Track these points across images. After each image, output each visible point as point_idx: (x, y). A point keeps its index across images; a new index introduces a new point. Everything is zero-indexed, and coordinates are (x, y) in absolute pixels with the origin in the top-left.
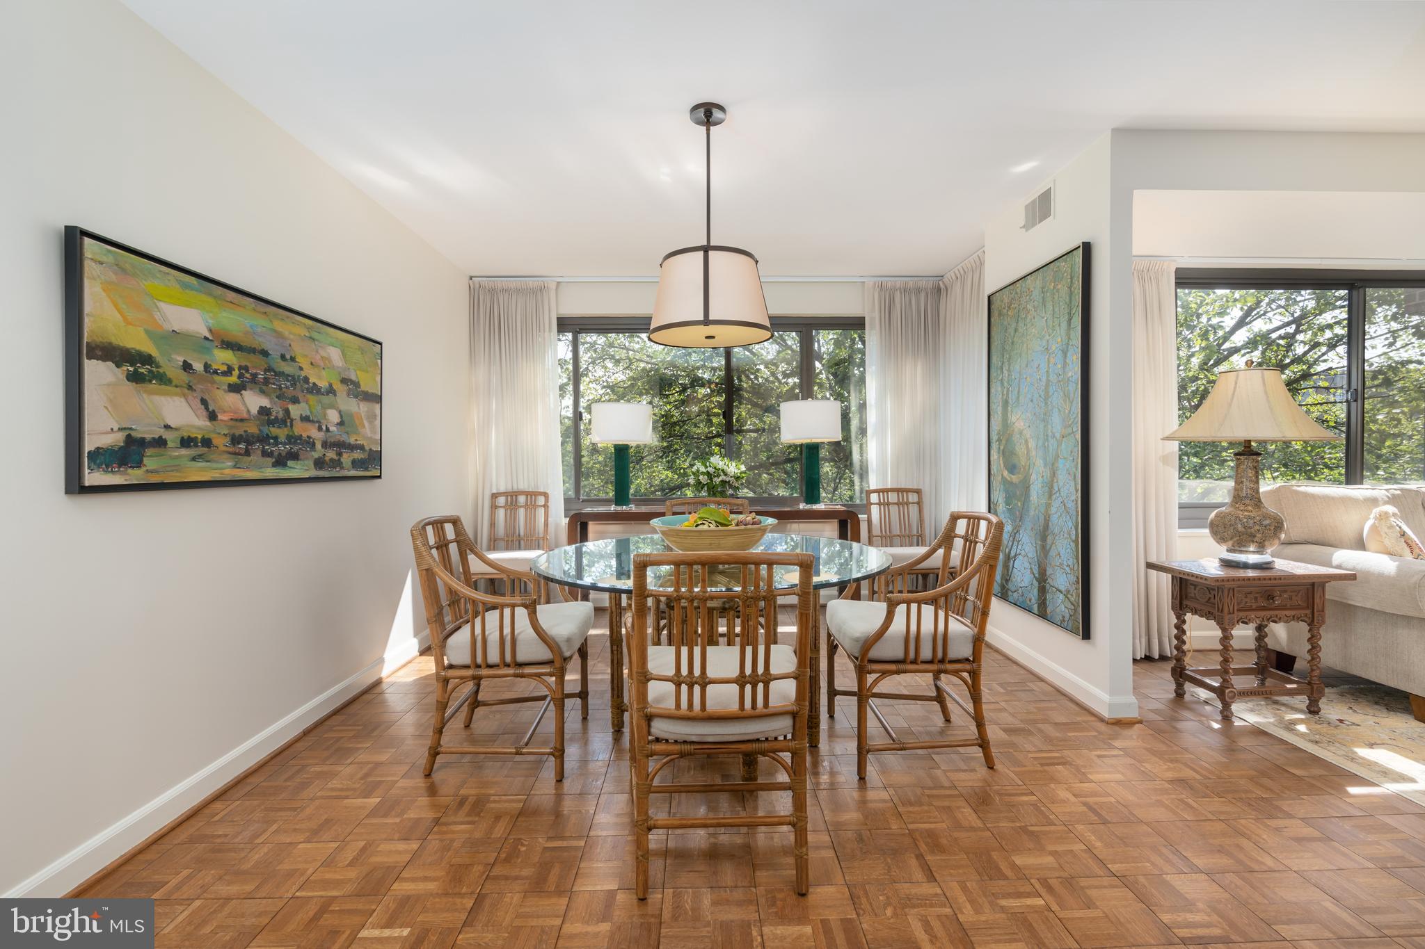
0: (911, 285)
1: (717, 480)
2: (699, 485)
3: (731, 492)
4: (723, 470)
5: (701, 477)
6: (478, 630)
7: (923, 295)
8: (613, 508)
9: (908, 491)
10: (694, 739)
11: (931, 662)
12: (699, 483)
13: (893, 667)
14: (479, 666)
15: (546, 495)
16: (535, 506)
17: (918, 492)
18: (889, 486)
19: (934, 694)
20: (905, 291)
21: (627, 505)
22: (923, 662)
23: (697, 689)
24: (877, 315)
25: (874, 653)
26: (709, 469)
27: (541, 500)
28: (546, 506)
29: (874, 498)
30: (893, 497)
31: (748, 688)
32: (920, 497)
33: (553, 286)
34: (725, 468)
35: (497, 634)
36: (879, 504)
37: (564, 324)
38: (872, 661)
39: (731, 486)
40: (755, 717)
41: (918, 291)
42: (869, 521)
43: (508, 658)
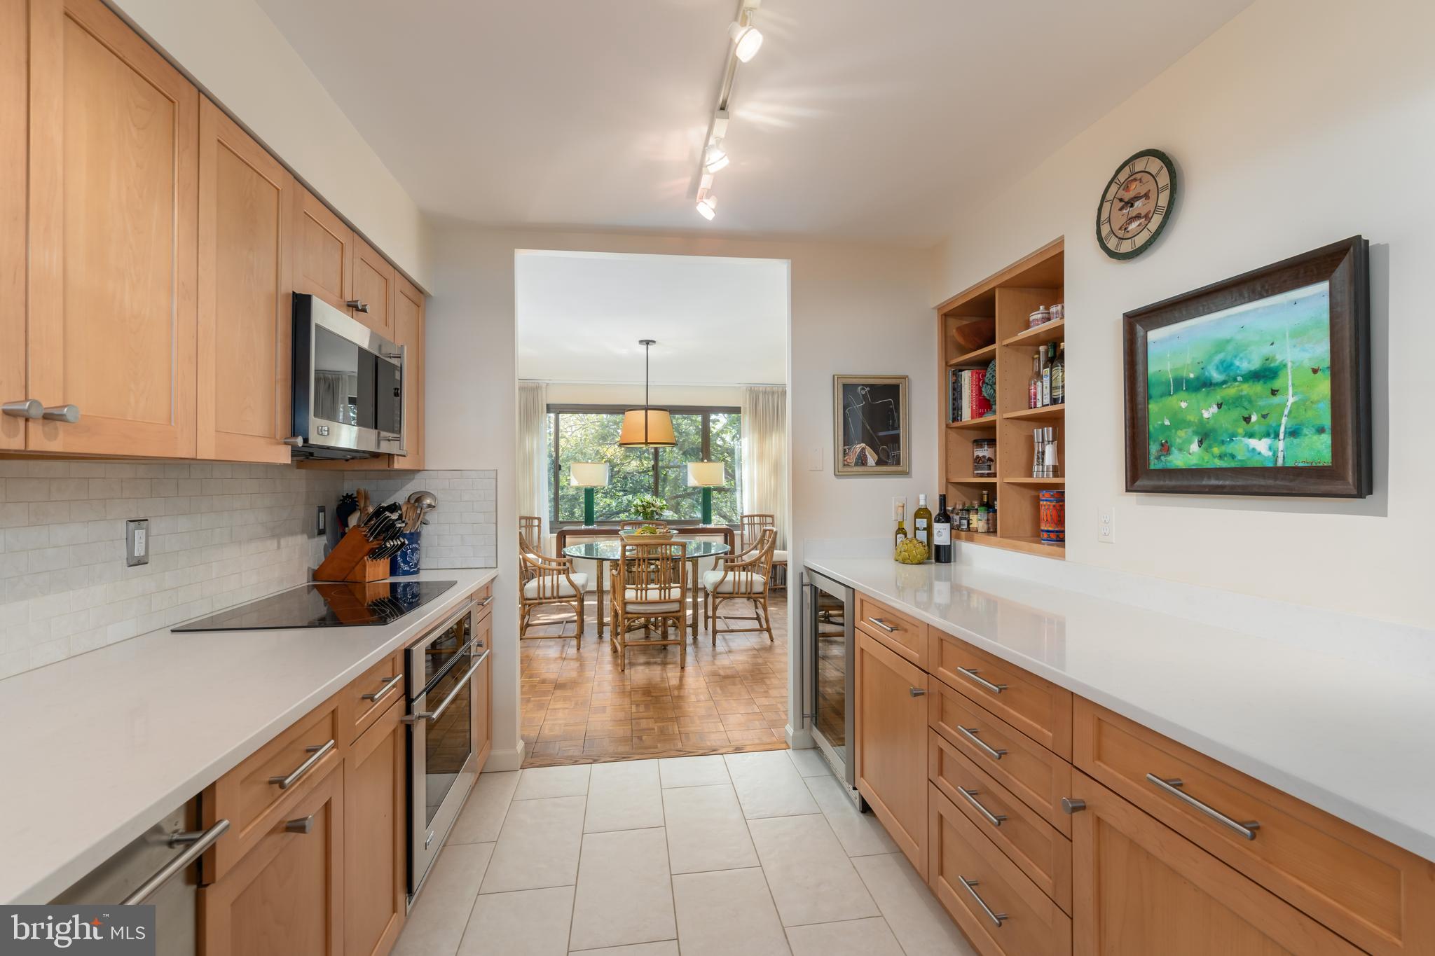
0: (769, 389)
1: (649, 510)
2: (637, 512)
3: (657, 517)
4: (652, 504)
5: (639, 508)
6: (541, 583)
7: (776, 396)
8: (583, 527)
9: (766, 516)
10: (642, 612)
11: (745, 594)
12: (637, 511)
13: (728, 595)
14: (541, 599)
15: (539, 519)
16: (532, 526)
17: (772, 516)
18: (756, 514)
19: (755, 616)
20: (765, 393)
21: (592, 524)
22: (741, 594)
23: (644, 592)
24: (748, 406)
25: (719, 590)
26: (644, 503)
27: (536, 522)
28: (539, 526)
29: (746, 521)
30: (757, 520)
31: (663, 591)
32: (773, 520)
33: (544, 386)
34: (654, 502)
35: (550, 584)
36: (749, 524)
37: (549, 408)
38: (718, 593)
39: (657, 514)
40: (665, 602)
41: (773, 393)
42: (742, 535)
43: (555, 594)
